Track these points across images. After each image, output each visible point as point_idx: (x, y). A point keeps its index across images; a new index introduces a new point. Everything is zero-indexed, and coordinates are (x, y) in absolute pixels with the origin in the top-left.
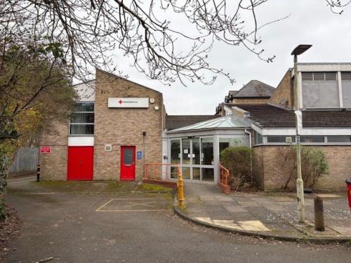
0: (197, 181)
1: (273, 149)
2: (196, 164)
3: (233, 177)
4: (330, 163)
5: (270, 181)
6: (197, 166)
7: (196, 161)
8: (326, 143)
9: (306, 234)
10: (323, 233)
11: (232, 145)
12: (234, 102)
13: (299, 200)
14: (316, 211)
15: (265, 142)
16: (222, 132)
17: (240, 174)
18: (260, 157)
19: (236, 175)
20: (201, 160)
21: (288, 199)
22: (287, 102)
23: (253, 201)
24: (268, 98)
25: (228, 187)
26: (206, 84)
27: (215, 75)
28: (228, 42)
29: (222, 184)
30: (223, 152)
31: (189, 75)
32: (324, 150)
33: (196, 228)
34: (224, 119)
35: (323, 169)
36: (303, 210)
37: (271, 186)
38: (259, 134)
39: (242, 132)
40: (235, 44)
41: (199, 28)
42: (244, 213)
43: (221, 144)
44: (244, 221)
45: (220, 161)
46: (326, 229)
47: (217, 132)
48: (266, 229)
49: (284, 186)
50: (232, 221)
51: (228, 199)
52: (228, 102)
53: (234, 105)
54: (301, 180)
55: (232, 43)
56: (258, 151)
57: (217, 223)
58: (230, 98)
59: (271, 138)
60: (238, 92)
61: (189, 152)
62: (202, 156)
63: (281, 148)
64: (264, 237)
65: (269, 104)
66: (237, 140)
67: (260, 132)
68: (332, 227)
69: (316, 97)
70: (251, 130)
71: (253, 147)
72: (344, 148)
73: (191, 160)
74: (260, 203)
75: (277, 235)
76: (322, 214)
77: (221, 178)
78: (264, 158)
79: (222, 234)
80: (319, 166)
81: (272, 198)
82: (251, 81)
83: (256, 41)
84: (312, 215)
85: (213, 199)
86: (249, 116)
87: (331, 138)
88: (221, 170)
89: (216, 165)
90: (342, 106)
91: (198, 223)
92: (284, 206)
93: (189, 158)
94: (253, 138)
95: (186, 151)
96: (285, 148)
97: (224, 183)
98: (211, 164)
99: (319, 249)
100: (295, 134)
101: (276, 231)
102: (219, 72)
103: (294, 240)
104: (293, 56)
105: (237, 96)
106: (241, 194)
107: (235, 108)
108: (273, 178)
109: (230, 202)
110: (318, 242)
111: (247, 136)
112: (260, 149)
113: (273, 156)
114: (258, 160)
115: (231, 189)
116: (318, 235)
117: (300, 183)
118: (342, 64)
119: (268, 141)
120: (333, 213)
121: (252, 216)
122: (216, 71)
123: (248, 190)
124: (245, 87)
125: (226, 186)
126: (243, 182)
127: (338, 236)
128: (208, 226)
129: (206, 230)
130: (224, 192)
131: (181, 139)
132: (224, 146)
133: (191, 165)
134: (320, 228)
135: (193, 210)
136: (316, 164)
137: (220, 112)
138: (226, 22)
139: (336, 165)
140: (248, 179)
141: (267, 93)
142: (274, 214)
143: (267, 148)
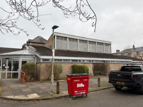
0: (9, 79)
1: (45, 64)
2: (9, 71)
3: (27, 76)
4: (63, 69)
5: (42, 77)
6: (10, 72)
7: (10, 69)
8: (63, 62)
9: (53, 96)
10: (59, 94)
11: (28, 62)
12: (31, 44)
13: (52, 83)
14: (57, 87)
15: (41, 61)
16: (23, 56)
17: (30, 74)
18: (39, 67)
19: (28, 75)
20: (12, 69)
21: (48, 83)
22: (51, 46)
23: (35, 85)
24: (44, 44)
25: (25, 80)
26: (15, 34)
27: (20, 31)
28: (25, 18)
29: (21, 79)
30: (23, 65)
31: (6, 29)
32: (62, 64)
33: (5, 101)
34: (25, 51)
35: (61, 71)
36: (53, 87)
37: (43, 79)
38: (39, 58)
39: (32, 57)
40: (28, 20)
41: (12, 8)
42: (30, 91)
43: (22, 62)
44: (29, 94)
45: (22, 69)
46: (60, 93)
47: (21, 56)
48: (39, 96)
49: (48, 78)
50: (24, 95)
51: (24, 86)
52: (28, 43)
53: (30, 45)
54: (53, 76)
55: (27, 19)
56: (38, 65)
57: (16, 97)
58: (29, 42)
59: (44, 60)
60: (32, 40)
61: (6, 66)
62: (12, 67)
63: (47, 63)
64: (37, 100)
65: (44, 46)
66: (30, 60)
67: (40, 57)
68: (62, 92)
69: (61, 46)
70: (36, 56)
71: (37, 63)
72: (68, 64)
73: (7, 69)
74: (38, 86)
75: (42, 98)
76: (59, 87)
77: (21, 77)
78: (41, 68)
79: (18, 102)
80: (60, 70)
81: (43, 83)
82: (38, 36)
83: (38, 20)
84: (56, 89)
85: (16, 86)
86: (36, 50)
87: (64, 60)
88: (22, 73)
89: (19, 71)
90: (68, 49)
91: (6, 99)
92: (47, 86)
93: (6, 68)
94: (37, 59)
95: (4, 65)
96: (49, 63)
97: (23, 79)
98: (17, 71)
99: (57, 100)
100: (52, 58)
101: (42, 97)
102: (21, 30)
103: (48, 99)
104: (53, 29)
105: (32, 41)
106: (30, 83)
107: (30, 46)
108: (44, 75)
109: (24, 87)
110: (57, 98)
111: (34, 59)
112: (39, 64)
113: (44, 67)
114: (38, 68)
115: (26, 81)
116: (57, 96)
117: (52, 77)
118: (69, 35)
119: (43, 61)
120: (63, 87)
121: (33, 92)
122: (20, 29)
123: (33, 81)
124: (35, 38)
125: (23, 80)
126: (32, 78)
127: (63, 95)
128: (12, 99)
129: (10, 102)
130: (22, 83)
131: (1, 59)
132: (24, 62)
133: (6, 72)
134: (58, 93)
135: (5, 93)
136: (59, 69)
137: (24, 48)
138: (25, 9)
139: (65, 69)
140: (33, 76)
141: (44, 42)
142: (42, 90)
143: (42, 64)
